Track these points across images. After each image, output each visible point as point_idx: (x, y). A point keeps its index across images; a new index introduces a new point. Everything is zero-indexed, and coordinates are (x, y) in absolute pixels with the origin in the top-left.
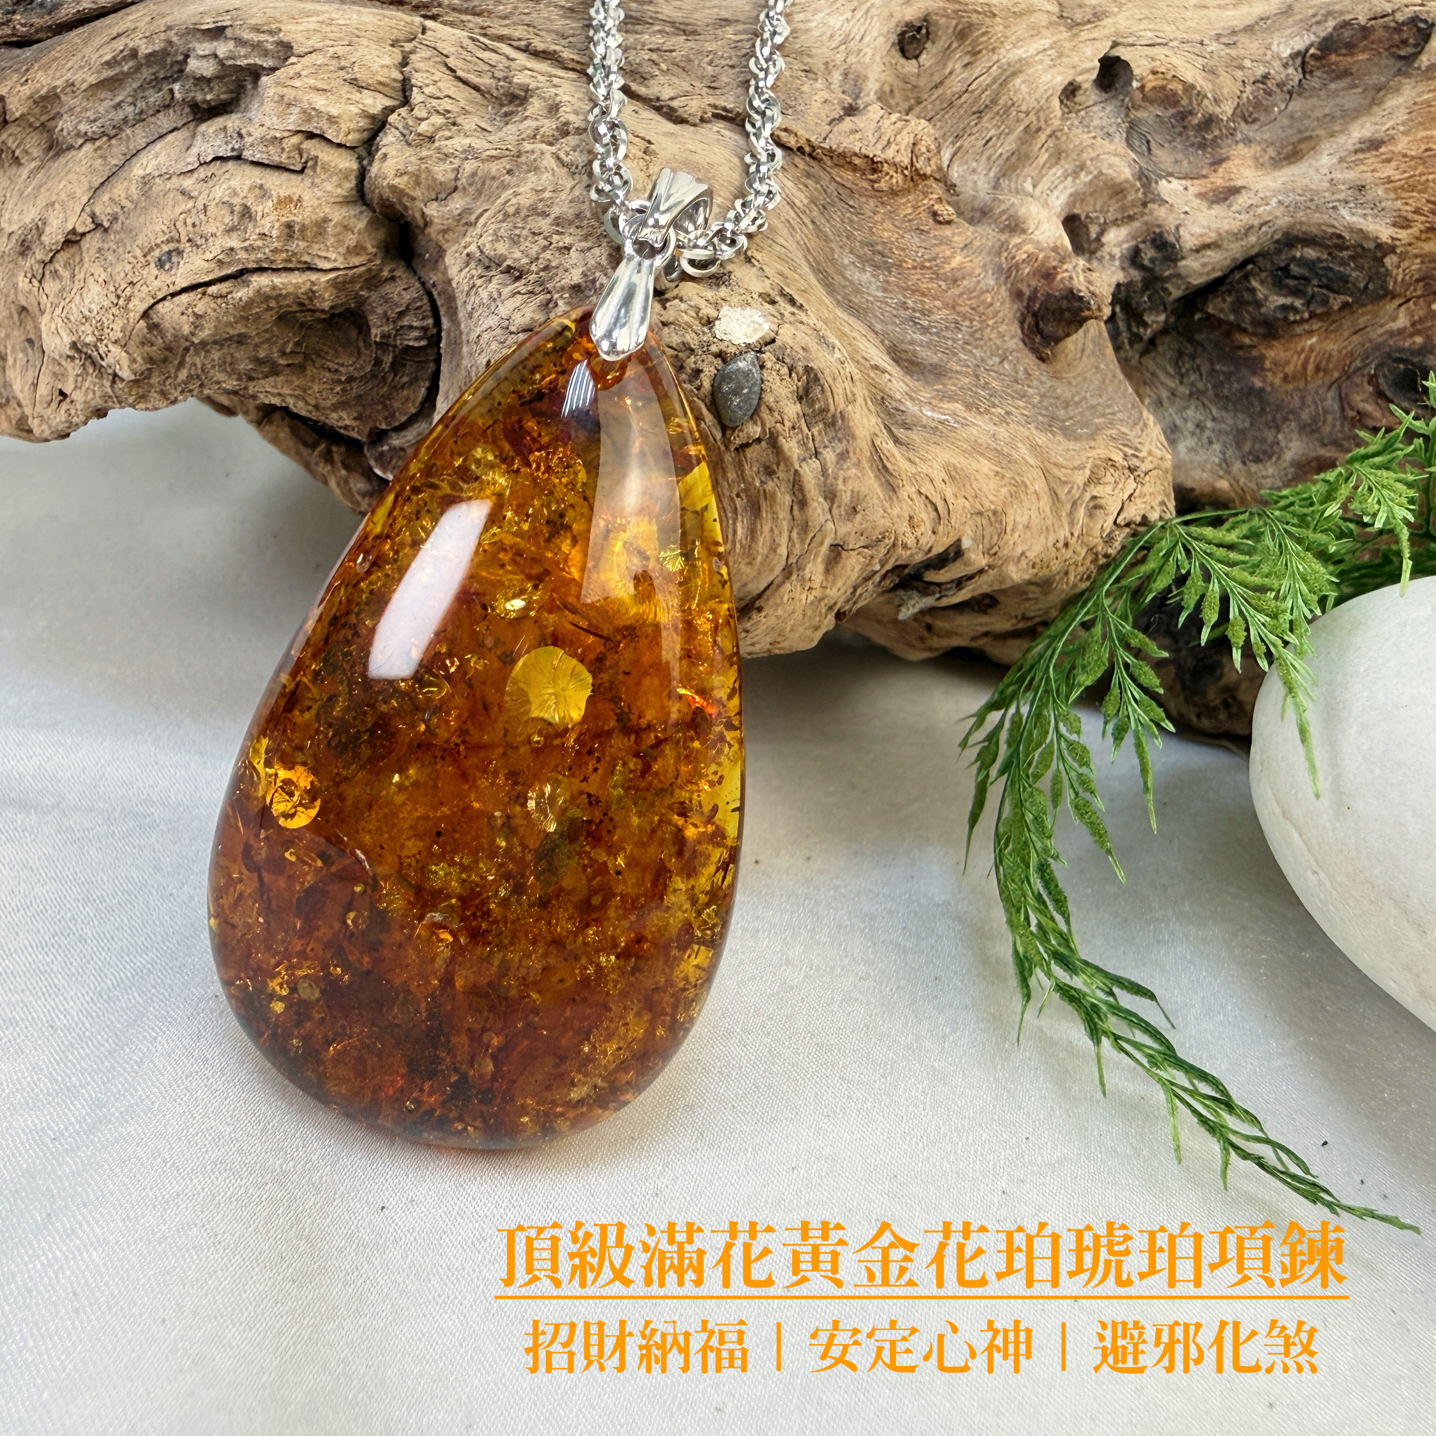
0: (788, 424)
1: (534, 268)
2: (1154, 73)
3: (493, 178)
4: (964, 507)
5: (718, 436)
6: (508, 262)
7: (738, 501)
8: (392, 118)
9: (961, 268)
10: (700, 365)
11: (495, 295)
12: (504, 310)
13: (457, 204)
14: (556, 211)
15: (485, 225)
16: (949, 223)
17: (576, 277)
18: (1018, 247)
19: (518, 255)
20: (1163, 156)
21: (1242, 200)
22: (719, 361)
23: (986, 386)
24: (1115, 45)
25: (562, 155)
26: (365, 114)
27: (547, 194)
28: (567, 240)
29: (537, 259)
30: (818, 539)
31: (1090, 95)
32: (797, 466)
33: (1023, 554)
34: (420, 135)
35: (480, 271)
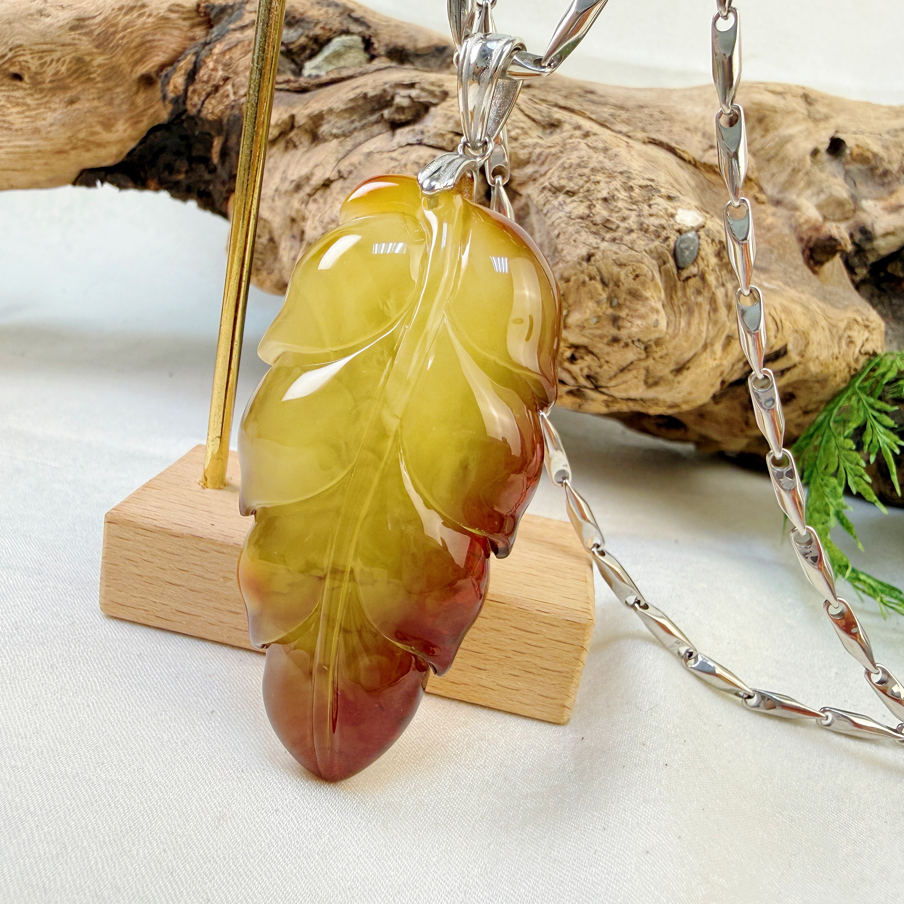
0: (711, 268)
4: (789, 328)
5: (675, 271)
6: (568, 189)
7: (682, 308)
9: (772, 224)
10: (669, 235)
11: (562, 202)
12: (567, 209)
13: (529, 170)
14: (591, 165)
16: (763, 203)
17: (604, 194)
18: (800, 217)
20: (863, 189)
22: (678, 234)
23: (790, 278)
25: (590, 144)
27: (585, 159)
28: (598, 178)
29: (582, 187)
30: (722, 330)
31: (824, 156)
32: (713, 289)
33: (817, 358)
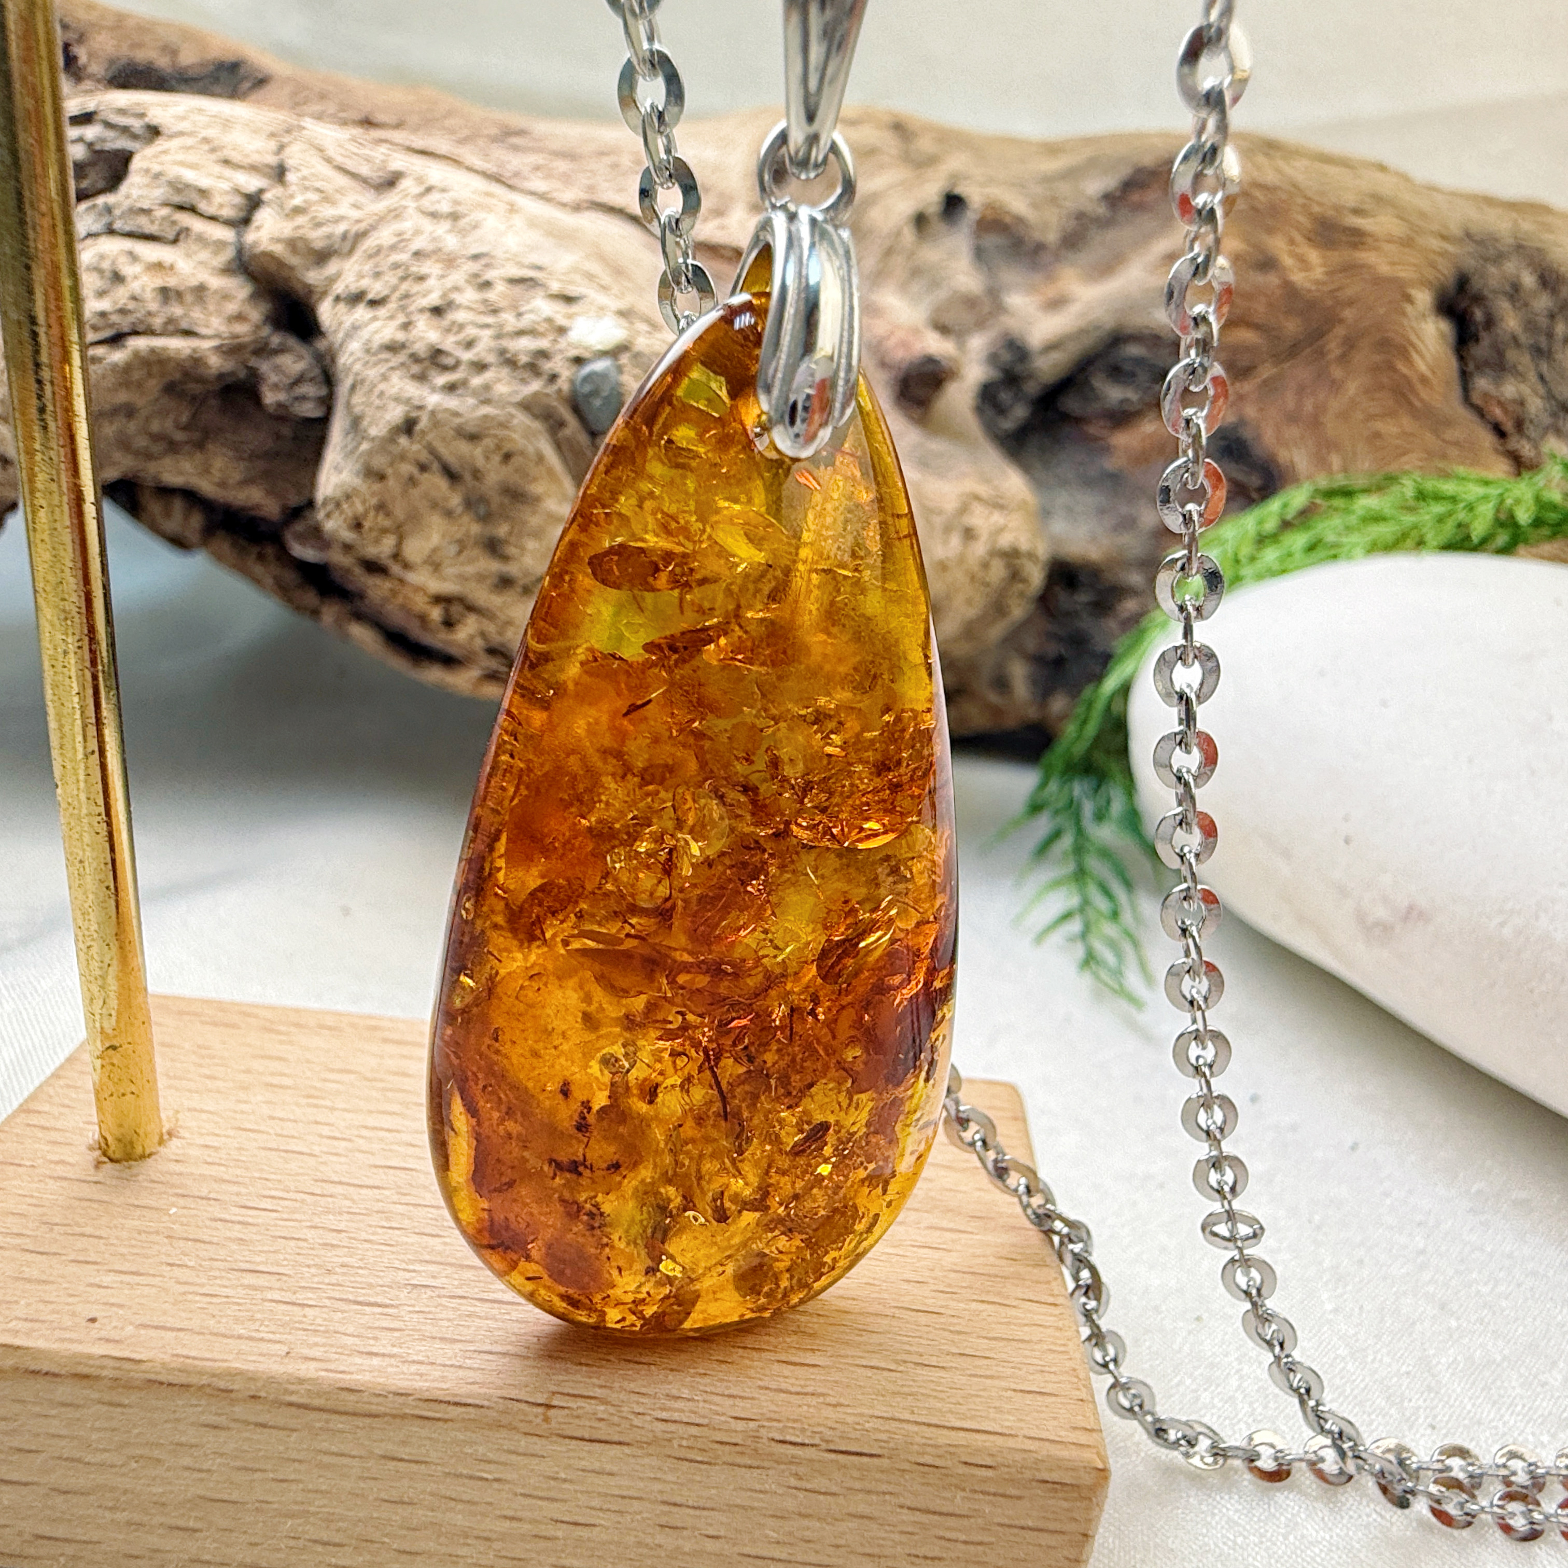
2: (990, 206)
5: (584, 438)
6: (372, 295)
8: (268, 196)
10: (558, 369)
13: (329, 268)
14: (416, 246)
17: (434, 299)
19: (380, 287)
20: (1010, 275)
21: (1072, 306)
22: (574, 367)
24: (953, 184)
25: (427, 208)
26: (237, 191)
27: (406, 235)
28: (425, 270)
29: (396, 289)
31: (936, 224)
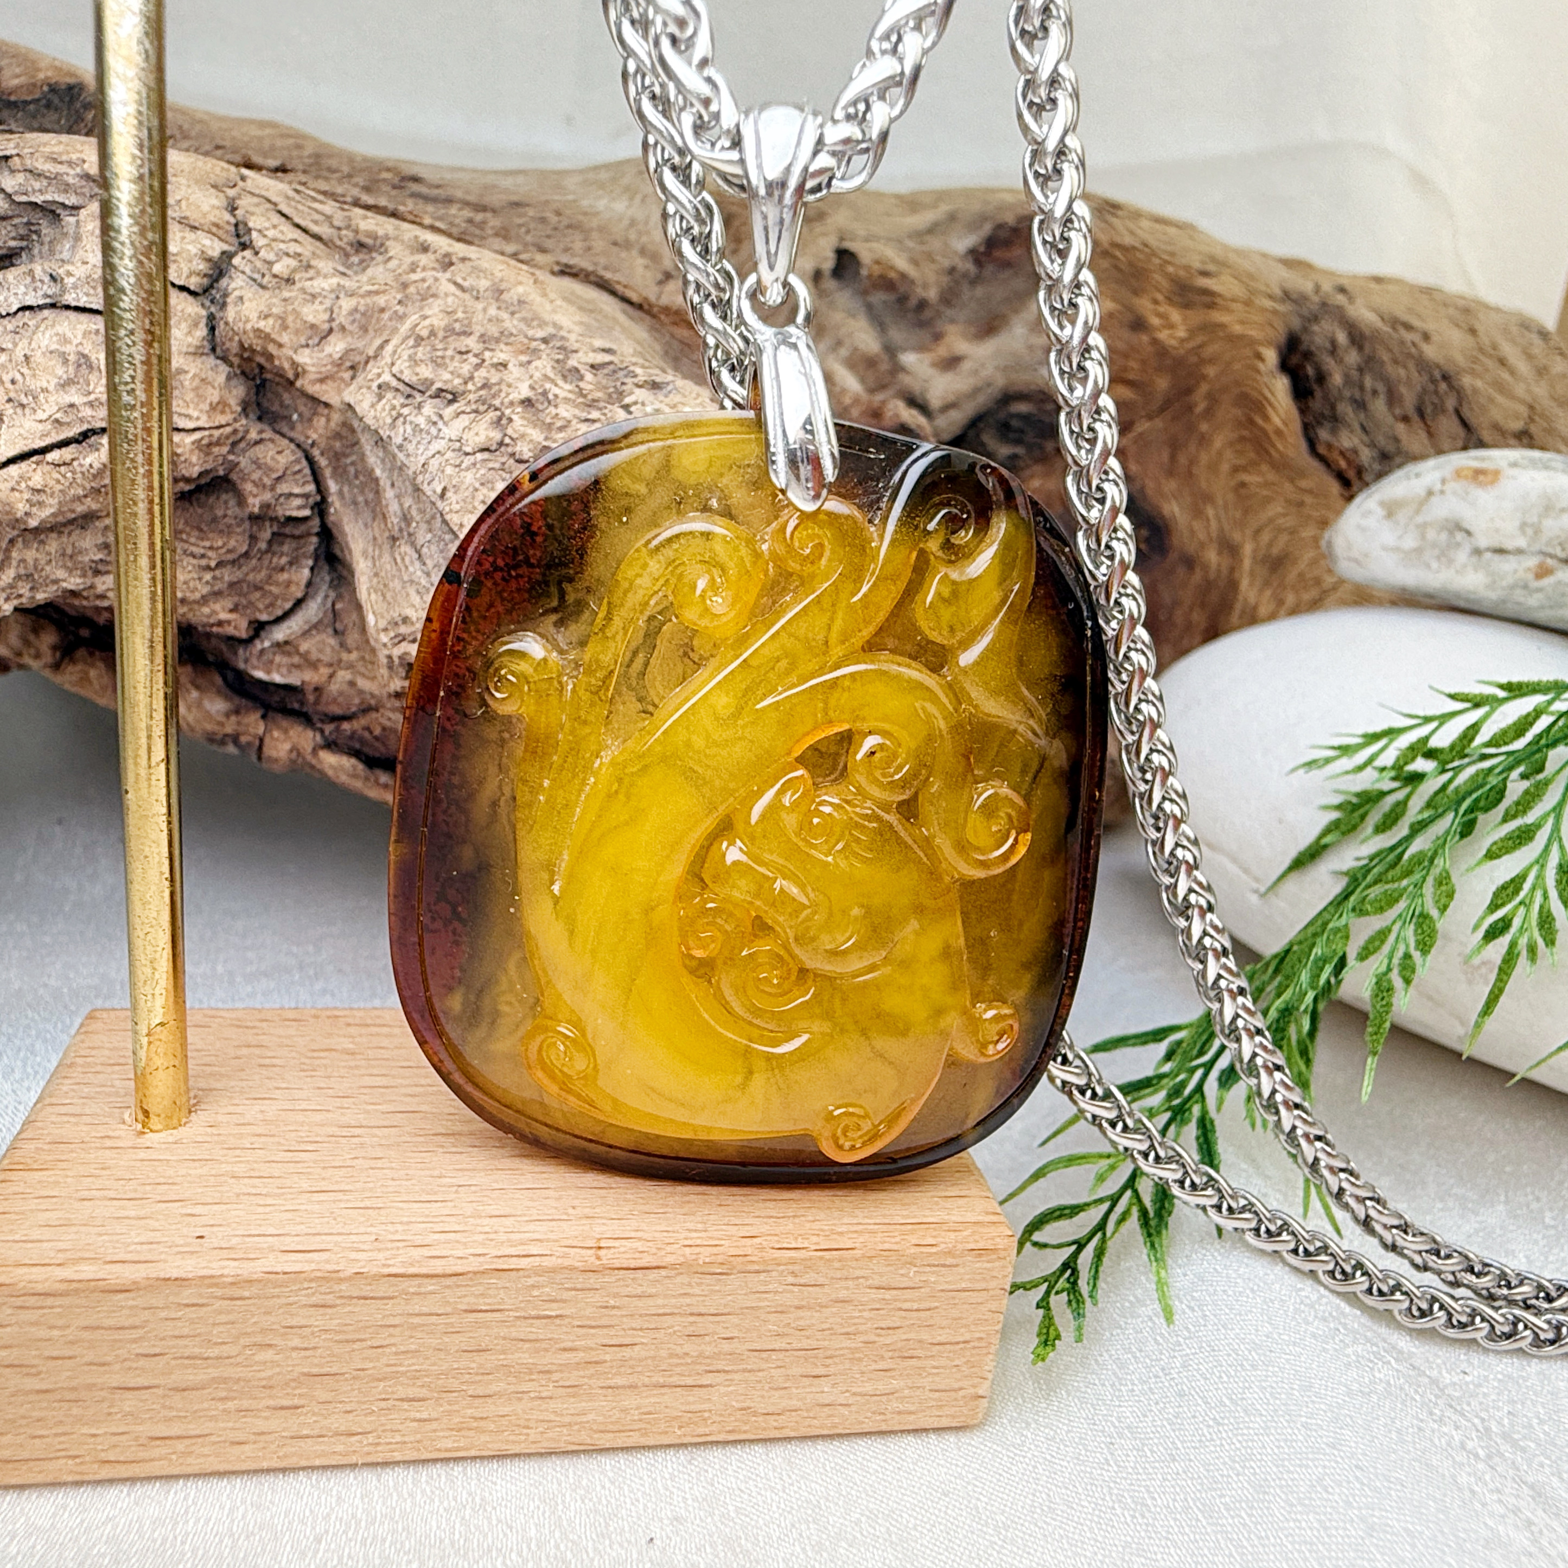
1: (470, 386)
2: (877, 262)
3: (382, 310)
8: (236, 261)
15: (395, 352)
19: (446, 376)
21: (966, 366)
24: (842, 239)
26: (204, 257)
34: (275, 276)
35: (402, 400)
